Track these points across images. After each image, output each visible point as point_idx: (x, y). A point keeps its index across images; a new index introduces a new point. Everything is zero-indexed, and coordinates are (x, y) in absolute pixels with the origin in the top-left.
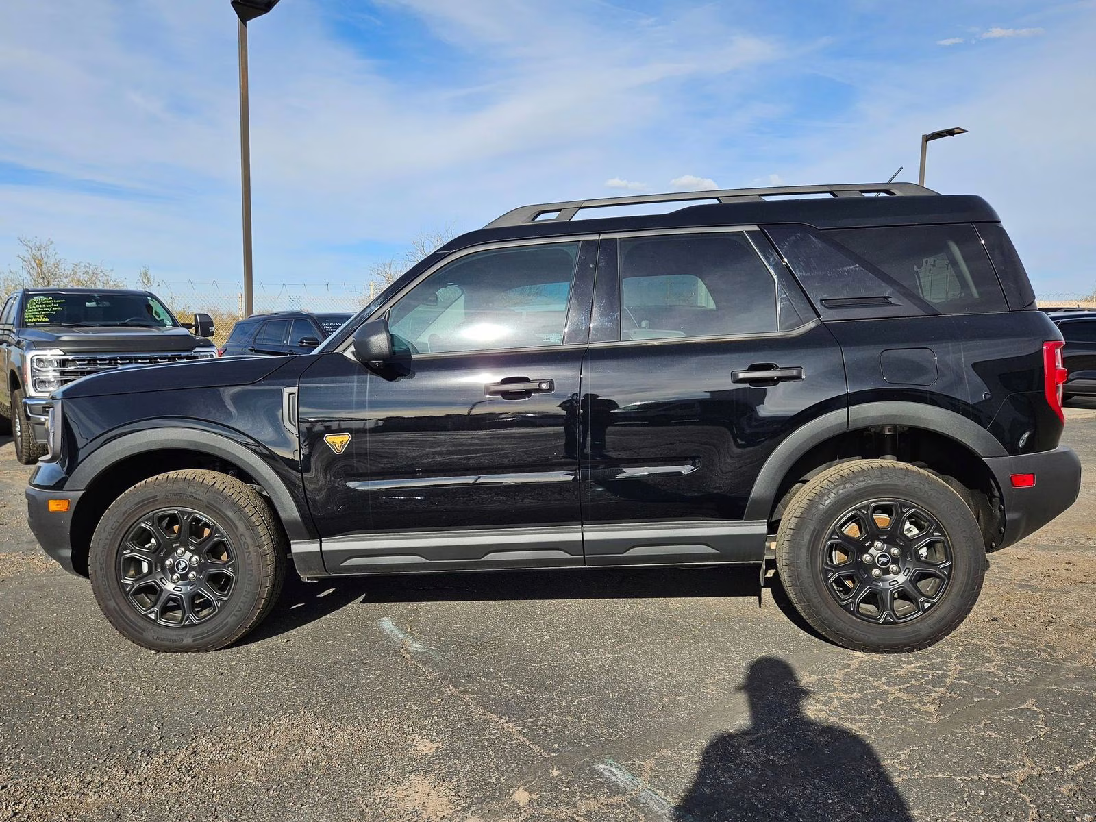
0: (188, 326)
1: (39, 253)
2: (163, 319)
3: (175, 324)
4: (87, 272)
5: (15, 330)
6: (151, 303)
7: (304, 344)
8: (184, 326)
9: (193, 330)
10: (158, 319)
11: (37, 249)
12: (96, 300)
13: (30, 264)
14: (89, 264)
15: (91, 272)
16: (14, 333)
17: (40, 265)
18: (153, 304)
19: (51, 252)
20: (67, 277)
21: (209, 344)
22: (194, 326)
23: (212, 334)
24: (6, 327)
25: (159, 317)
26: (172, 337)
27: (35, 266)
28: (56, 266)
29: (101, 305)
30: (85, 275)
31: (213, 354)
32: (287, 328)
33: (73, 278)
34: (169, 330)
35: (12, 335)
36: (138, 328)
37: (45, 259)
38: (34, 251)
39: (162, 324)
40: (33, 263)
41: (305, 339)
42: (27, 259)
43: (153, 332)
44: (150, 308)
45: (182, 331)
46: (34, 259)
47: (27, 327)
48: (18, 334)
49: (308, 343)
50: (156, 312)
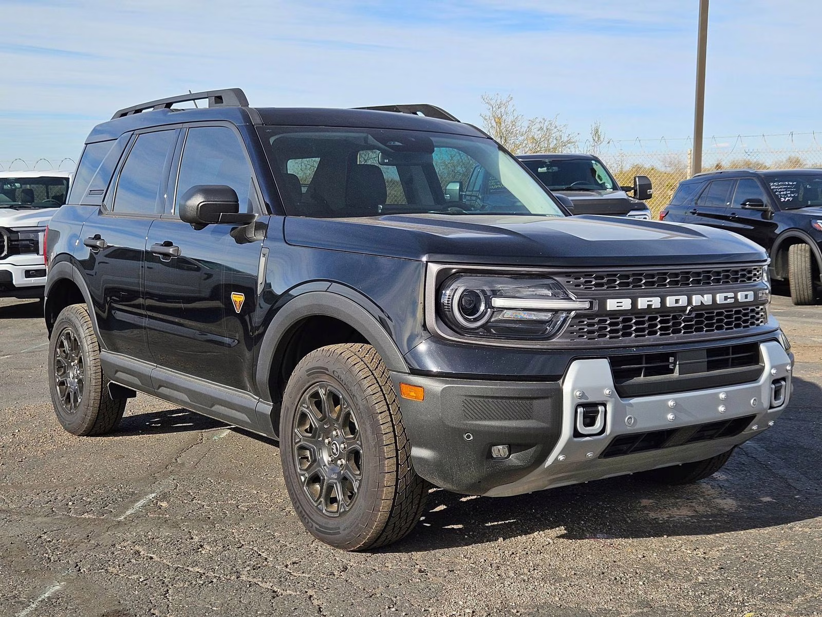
0: (626, 189)
1: (498, 111)
2: (604, 183)
3: (615, 188)
4: (541, 129)
5: (480, 197)
6: (595, 167)
7: (747, 206)
8: (623, 189)
9: (631, 193)
10: (600, 182)
11: (497, 106)
12: (547, 166)
13: (491, 123)
14: (544, 119)
15: (545, 129)
16: (480, 199)
17: (499, 123)
18: (597, 167)
19: (510, 108)
20: (522, 135)
21: (643, 208)
22: (632, 189)
23: (650, 196)
24: (474, 193)
25: (601, 181)
26: (609, 201)
27: (494, 124)
28: (514, 123)
29: (550, 171)
30: (539, 132)
31: (647, 217)
32: (732, 187)
33: (528, 136)
34: (609, 194)
35: (478, 200)
36: (581, 192)
37: (504, 117)
38: (494, 109)
39: (603, 187)
40: (493, 121)
41: (748, 200)
42: (487, 118)
43: (594, 196)
44: (594, 171)
45: (621, 195)
46: (495, 118)
47: (491, 193)
48: (483, 200)
49: (752, 205)
50: (599, 176)
